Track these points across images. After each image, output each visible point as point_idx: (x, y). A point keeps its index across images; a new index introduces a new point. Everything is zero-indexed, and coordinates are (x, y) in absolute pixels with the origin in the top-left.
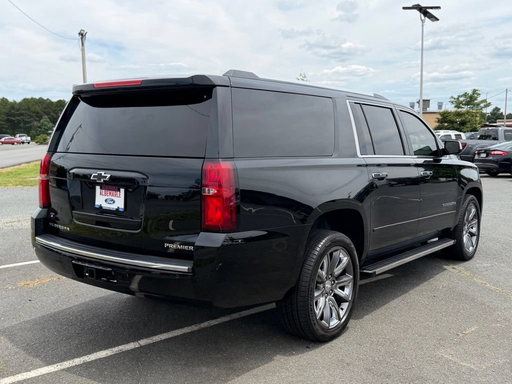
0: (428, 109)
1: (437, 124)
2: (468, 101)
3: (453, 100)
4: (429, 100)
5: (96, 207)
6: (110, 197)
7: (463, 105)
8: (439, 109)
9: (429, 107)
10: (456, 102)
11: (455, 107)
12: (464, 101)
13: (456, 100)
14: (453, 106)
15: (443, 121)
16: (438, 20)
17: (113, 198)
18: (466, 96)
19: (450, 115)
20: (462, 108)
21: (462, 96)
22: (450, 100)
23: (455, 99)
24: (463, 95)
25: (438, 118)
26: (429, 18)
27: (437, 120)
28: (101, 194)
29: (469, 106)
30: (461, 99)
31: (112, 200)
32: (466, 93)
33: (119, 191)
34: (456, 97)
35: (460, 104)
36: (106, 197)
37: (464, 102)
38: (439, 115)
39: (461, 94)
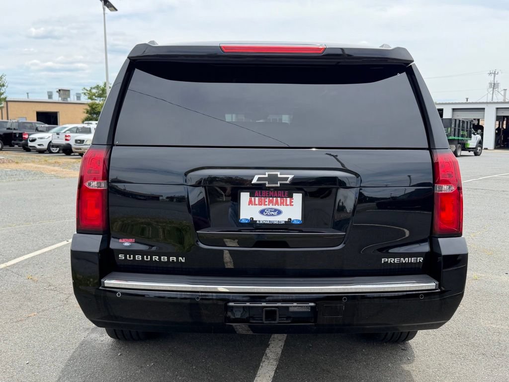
0: (69, 99)
1: (86, 115)
2: (101, 93)
3: (85, 91)
4: (69, 91)
5: (243, 221)
6: (271, 206)
7: (96, 97)
8: (77, 100)
9: (69, 97)
10: (88, 93)
11: (89, 98)
12: (96, 93)
13: (88, 92)
14: (87, 97)
15: (92, 112)
16: (116, 10)
17: (277, 207)
18: (98, 88)
19: (98, 107)
20: (95, 100)
21: (94, 88)
22: (83, 92)
23: (87, 90)
24: (96, 87)
25: (86, 109)
26: (108, 7)
27: (85, 111)
28: (250, 203)
29: (101, 99)
30: (94, 91)
31: (275, 210)
32: (98, 86)
33: (291, 197)
34: (89, 89)
35: (92, 96)
36: (263, 207)
37: (96, 95)
38: (88, 106)
39: (93, 86)
